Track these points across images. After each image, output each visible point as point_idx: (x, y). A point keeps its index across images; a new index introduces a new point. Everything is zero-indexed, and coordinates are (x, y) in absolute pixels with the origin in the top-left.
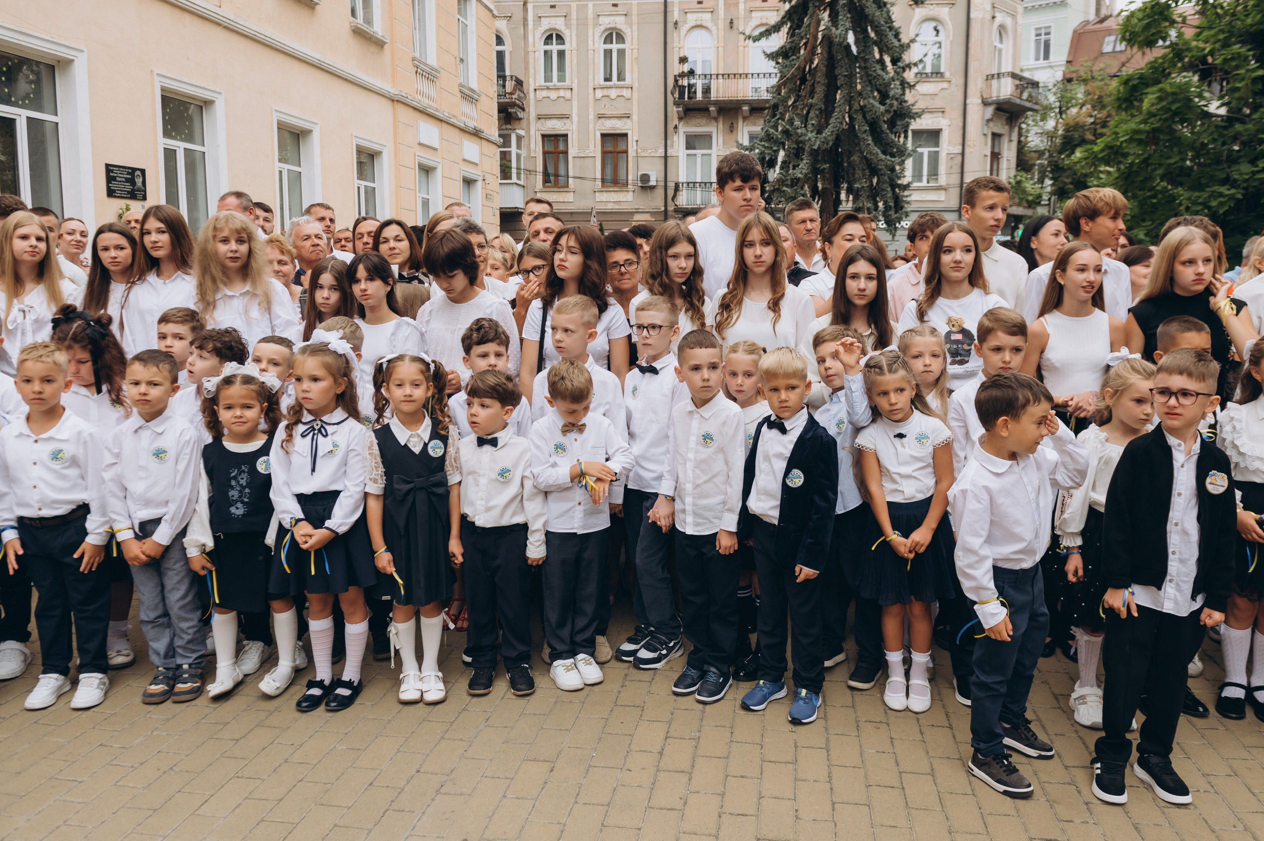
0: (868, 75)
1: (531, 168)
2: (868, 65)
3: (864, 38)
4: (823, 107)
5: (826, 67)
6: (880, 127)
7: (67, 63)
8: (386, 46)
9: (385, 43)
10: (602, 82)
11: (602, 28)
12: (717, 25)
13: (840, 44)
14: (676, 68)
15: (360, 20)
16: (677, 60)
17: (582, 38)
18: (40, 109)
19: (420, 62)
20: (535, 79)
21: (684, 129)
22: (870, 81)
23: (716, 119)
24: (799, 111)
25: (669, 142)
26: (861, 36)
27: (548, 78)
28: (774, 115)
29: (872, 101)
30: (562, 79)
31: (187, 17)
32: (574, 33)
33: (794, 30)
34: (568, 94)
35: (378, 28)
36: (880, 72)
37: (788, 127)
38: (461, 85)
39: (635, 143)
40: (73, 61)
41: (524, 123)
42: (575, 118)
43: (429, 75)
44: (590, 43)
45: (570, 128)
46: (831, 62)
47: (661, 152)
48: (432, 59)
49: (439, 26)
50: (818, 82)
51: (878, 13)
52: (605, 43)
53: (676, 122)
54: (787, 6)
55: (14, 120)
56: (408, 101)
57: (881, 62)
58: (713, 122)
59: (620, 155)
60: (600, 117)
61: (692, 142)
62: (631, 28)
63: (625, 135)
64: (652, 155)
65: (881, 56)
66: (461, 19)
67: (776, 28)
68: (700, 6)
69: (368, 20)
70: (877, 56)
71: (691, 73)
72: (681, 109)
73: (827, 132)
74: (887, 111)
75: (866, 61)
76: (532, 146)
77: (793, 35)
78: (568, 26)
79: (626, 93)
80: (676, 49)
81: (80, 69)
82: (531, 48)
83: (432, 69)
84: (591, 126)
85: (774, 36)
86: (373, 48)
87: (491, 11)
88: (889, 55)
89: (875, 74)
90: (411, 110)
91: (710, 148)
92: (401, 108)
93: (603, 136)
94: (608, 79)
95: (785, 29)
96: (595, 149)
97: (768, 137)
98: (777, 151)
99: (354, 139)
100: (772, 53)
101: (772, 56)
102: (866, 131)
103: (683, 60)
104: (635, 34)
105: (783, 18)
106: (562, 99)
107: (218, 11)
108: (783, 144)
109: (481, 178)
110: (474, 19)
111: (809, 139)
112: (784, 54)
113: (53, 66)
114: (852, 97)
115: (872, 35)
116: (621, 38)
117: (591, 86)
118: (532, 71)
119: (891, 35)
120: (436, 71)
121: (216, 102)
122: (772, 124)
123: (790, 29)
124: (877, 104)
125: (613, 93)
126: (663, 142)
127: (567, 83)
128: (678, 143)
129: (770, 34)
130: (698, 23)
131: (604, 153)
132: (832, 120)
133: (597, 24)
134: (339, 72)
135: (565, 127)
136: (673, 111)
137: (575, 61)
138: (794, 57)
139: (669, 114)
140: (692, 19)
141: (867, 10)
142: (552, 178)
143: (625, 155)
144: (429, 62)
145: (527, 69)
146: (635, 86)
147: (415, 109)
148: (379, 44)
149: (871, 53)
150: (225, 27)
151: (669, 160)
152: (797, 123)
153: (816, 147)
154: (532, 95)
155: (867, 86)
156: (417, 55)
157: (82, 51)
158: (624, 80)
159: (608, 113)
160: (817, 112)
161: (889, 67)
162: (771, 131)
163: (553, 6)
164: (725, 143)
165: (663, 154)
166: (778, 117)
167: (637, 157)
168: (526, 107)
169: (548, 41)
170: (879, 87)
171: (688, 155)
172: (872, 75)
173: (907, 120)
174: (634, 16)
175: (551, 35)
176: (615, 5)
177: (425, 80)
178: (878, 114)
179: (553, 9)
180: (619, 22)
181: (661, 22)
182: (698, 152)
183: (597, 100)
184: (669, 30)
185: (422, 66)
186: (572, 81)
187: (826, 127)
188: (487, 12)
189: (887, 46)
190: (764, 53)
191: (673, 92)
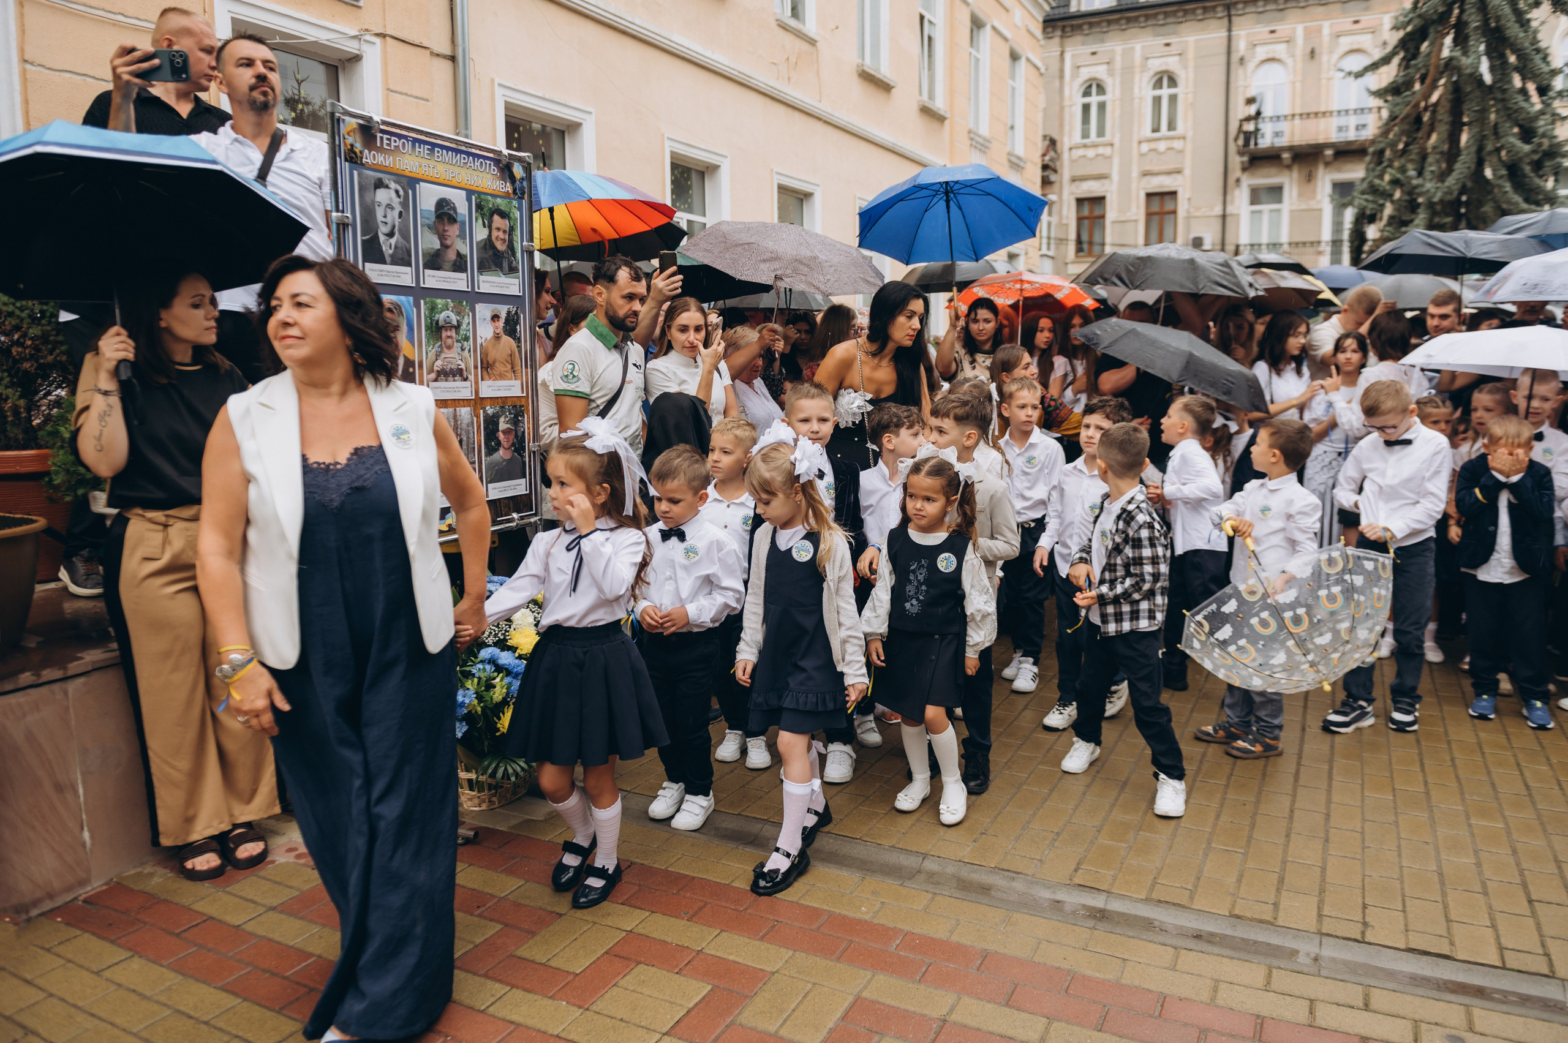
0: (1507, 109)
1: (1063, 237)
2: (1506, 96)
3: (1502, 63)
4: (1445, 149)
5: (1451, 102)
6: (1522, 170)
7: (713, 168)
8: (946, 121)
9: (945, 118)
10: (1147, 132)
11: (1151, 73)
12: (1293, 55)
13: (1471, 75)
14: (1241, 111)
15: (925, 97)
16: (1241, 101)
17: (1127, 85)
19: (976, 134)
20: (1071, 136)
21: (1248, 181)
22: (1509, 116)
23: (1289, 167)
24: (1413, 157)
25: (1229, 198)
26: (1498, 63)
27: (1085, 135)
28: (1380, 163)
29: (1512, 140)
30: (1101, 132)
31: (797, 114)
32: (1118, 81)
33: (1409, 61)
34: (1107, 151)
35: (940, 104)
36: (1523, 104)
37: (1399, 176)
38: (1009, 154)
39: (1186, 202)
40: (719, 167)
41: (1056, 187)
42: (1115, 177)
43: (981, 145)
44: (1136, 90)
45: (1110, 190)
46: (1457, 98)
47: (1218, 210)
48: (984, 130)
49: (992, 93)
50: (1441, 121)
51: (1522, 35)
52: (1154, 88)
53: (1238, 173)
54: (1400, 34)
57: (1523, 91)
58: (1286, 172)
59: (1167, 216)
60: (1146, 174)
61: (1256, 196)
62: (1186, 68)
64: (1208, 214)
65: (1524, 84)
66: (1012, 83)
67: (1386, 60)
68: (1273, 35)
69: (931, 96)
70: (1517, 81)
71: (1259, 115)
72: (1245, 159)
73: (1451, 181)
74: (1534, 152)
75: (1504, 91)
76: (1065, 212)
77: (1407, 67)
78: (1111, 73)
79: (1177, 144)
80: (1241, 89)
81: (725, 175)
82: (1067, 103)
83: (985, 138)
84: (1134, 185)
85: (1384, 69)
86: (935, 125)
87: (1038, 69)
88: (1534, 82)
89: (1516, 107)
91: (1280, 201)
93: (1149, 195)
94: (1156, 130)
95: (1396, 61)
96: (1138, 211)
97: (1373, 190)
98: (1382, 206)
100: (1378, 91)
101: (1379, 94)
102: (1501, 177)
103: (1250, 101)
104: (1191, 75)
105: (1396, 47)
106: (1101, 157)
107: (820, 106)
108: (1391, 195)
109: (1022, 252)
111: (1428, 191)
112: (1395, 90)
113: (702, 172)
114: (1484, 137)
115: (1512, 59)
116: (1173, 82)
117: (1136, 138)
118: (1067, 128)
119: (1537, 59)
120: (989, 142)
121: (815, 195)
122: (1377, 173)
123: (1403, 59)
124: (1519, 144)
125: (1162, 146)
126: (1221, 198)
127: (1108, 138)
128: (1240, 199)
129: (1378, 68)
130: (1270, 56)
131: (1149, 215)
132: (1458, 166)
133: (1142, 72)
134: (908, 154)
135: (1103, 189)
136: (1236, 161)
137: (1118, 113)
138: (1408, 93)
139: (1230, 166)
140: (1262, 53)
141: (1508, 32)
142: (1085, 246)
143: (1172, 216)
144: (981, 132)
145: (1061, 126)
146: (1190, 134)
148: (940, 119)
149: (1510, 82)
150: (825, 122)
151: (1229, 220)
152: (1413, 173)
153: (1436, 199)
154: (1066, 156)
155: (1505, 121)
156: (971, 126)
157: (726, 157)
158: (1175, 129)
159: (1155, 168)
160: (1438, 157)
161: (1535, 98)
162: (1377, 181)
163: (1094, 53)
164: (1300, 195)
165: (1220, 213)
166: (1385, 164)
167: (1188, 218)
168: (1058, 168)
169: (1087, 93)
170: (1521, 122)
171: (1253, 212)
172: (1510, 109)
173: (1559, 160)
174: (1191, 55)
175: (1090, 86)
176: (1167, 45)
177: (978, 152)
178: (1520, 155)
179: (1094, 57)
180: (1172, 63)
181: (1223, 59)
182: (1265, 208)
183: (1142, 155)
184: (1233, 67)
185: (977, 138)
186: (1113, 136)
187: (1450, 174)
188: (1035, 71)
189: (1533, 72)
190: (1369, 90)
191: (1236, 139)
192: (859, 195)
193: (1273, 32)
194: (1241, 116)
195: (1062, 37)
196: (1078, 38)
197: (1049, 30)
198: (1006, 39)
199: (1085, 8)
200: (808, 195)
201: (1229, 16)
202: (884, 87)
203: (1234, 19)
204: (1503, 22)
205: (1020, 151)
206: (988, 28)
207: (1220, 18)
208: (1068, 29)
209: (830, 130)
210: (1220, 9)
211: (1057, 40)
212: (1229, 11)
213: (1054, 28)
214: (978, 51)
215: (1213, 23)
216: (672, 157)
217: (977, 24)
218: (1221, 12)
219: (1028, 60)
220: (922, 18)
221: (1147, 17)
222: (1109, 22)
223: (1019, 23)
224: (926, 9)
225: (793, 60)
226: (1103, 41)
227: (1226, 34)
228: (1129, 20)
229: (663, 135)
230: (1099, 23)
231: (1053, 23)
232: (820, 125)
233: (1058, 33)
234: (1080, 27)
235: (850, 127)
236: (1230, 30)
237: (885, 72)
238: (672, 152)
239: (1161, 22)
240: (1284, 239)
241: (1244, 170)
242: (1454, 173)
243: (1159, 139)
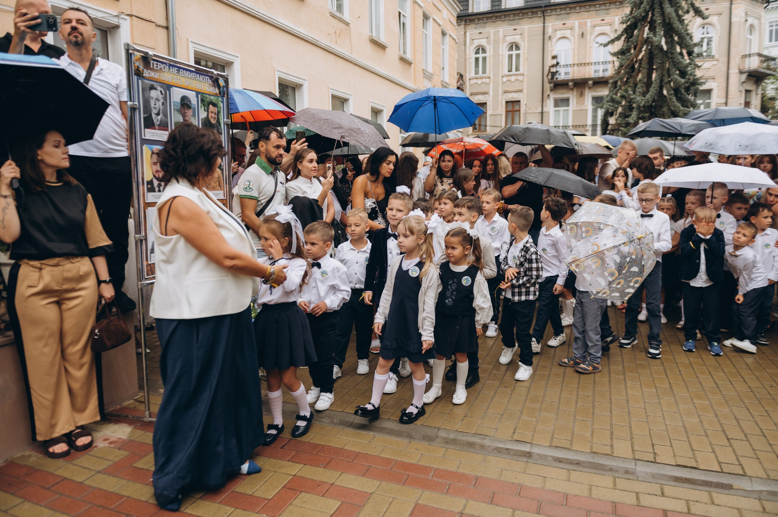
0: (674, 62)
2: (673, 56)
4: (645, 81)
5: (648, 58)
6: (681, 91)
7: (300, 86)
8: (412, 65)
9: (411, 63)
10: (506, 72)
11: (508, 43)
12: (574, 36)
13: (657, 46)
14: (550, 62)
15: (402, 53)
16: (550, 57)
17: (496, 49)
19: (426, 71)
20: (470, 73)
21: (553, 96)
22: (675, 65)
23: (572, 89)
24: (631, 84)
25: (544, 104)
26: (670, 40)
27: (477, 72)
28: (615, 87)
29: (676, 77)
30: (484, 72)
31: (340, 60)
32: (492, 47)
33: (629, 39)
34: (487, 81)
35: (409, 56)
36: (681, 60)
37: (624, 94)
38: (442, 81)
39: (524, 106)
40: (303, 85)
42: (491, 93)
43: (428, 76)
44: (501, 51)
45: (489, 99)
47: (539, 110)
48: (430, 69)
49: (433, 51)
50: (643, 68)
51: (681, 27)
52: (509, 50)
53: (549, 92)
54: (625, 26)
57: (681, 54)
58: (571, 91)
59: (515, 113)
60: (505, 92)
61: (557, 103)
62: (524, 41)
63: (519, 101)
64: (535, 112)
65: (681, 50)
66: (443, 46)
67: (618, 38)
68: (564, 26)
69: (405, 52)
70: (678, 49)
71: (558, 64)
72: (552, 85)
73: (648, 96)
74: (686, 82)
75: (672, 54)
77: (628, 42)
78: (488, 43)
79: (520, 78)
80: (550, 52)
81: (305, 89)
82: (468, 57)
83: (430, 74)
84: (500, 97)
85: (616, 43)
86: (407, 66)
87: (455, 40)
88: (686, 49)
89: (678, 61)
91: (568, 105)
93: (507, 102)
94: (510, 71)
95: (623, 38)
96: (502, 110)
97: (613, 100)
98: (617, 108)
101: (614, 54)
102: (671, 94)
103: (554, 57)
104: (526, 44)
105: (622, 32)
106: (484, 84)
107: (352, 56)
108: (621, 103)
111: (638, 101)
112: (622, 53)
113: (295, 88)
114: (663, 75)
115: (676, 38)
116: (518, 48)
117: (501, 75)
118: (468, 69)
119: (688, 38)
120: (432, 75)
122: (614, 92)
123: (626, 38)
124: (679, 78)
125: (513, 79)
126: (541, 104)
127: (487, 74)
128: (550, 105)
129: (614, 42)
130: (563, 36)
131: (507, 112)
132: (651, 89)
133: (503, 43)
134: (394, 80)
135: (486, 99)
136: (548, 86)
137: (492, 62)
138: (628, 54)
139: (545, 89)
140: (559, 34)
141: (674, 25)
142: (477, 127)
143: (518, 112)
144: (428, 70)
145: (465, 68)
146: (526, 73)
148: (409, 63)
149: (675, 49)
150: (354, 64)
151: (544, 114)
152: (631, 92)
153: (642, 105)
154: (467, 83)
155: (673, 68)
156: (424, 67)
157: (307, 80)
158: (519, 70)
159: (510, 89)
160: (642, 85)
161: (686, 57)
162: (614, 96)
163: (480, 33)
164: (577, 103)
165: (541, 111)
166: (618, 88)
167: (525, 113)
168: (464, 89)
169: (477, 53)
170: (680, 68)
171: (555, 111)
173: (697, 86)
174: (526, 34)
175: (479, 49)
176: (515, 30)
177: (427, 81)
178: (680, 84)
179: (480, 35)
180: (517, 39)
181: (541, 37)
182: (561, 109)
183: (503, 83)
184: (546, 41)
185: (427, 73)
186: (490, 73)
187: (647, 93)
188: (453, 41)
189: (685, 45)
190: (610, 53)
191: (547, 76)
192: (371, 100)
193: (564, 24)
194: (550, 65)
195: (465, 25)
196: (473, 26)
197: (459, 21)
198: (439, 25)
199: (475, 11)
200: (346, 100)
201: (544, 16)
202: (383, 47)
203: (546, 17)
204: (672, 20)
205: (447, 80)
206: (431, 19)
207: (540, 17)
208: (468, 21)
209: (357, 68)
210: (539, 13)
211: (463, 26)
212: (544, 14)
213: (461, 20)
214: (426, 31)
215: (536, 20)
216: (279, 80)
217: (426, 17)
218: (540, 14)
219: (450, 35)
220: (400, 13)
221: (505, 16)
222: (488, 18)
223: (446, 18)
224: (401, 9)
225: (338, 32)
226: (485, 27)
227: (542, 25)
228: (497, 17)
229: (274, 69)
230: (482, 19)
231: (461, 18)
232: (352, 65)
233: (463, 23)
234: (474, 20)
235: (366, 67)
236: (544, 23)
237: (382, 39)
238: (279, 77)
239: (512, 19)
240: (570, 124)
241: (551, 90)
242: (650, 93)
243: (511, 75)
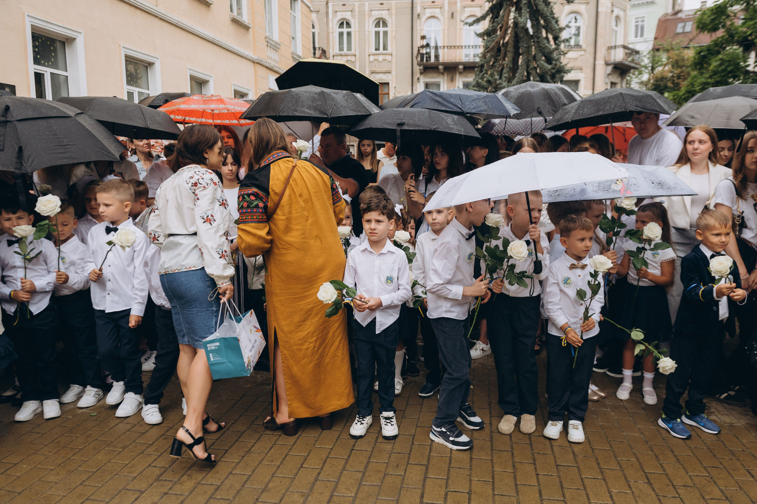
0: (540, 47)
2: (540, 40)
3: (537, 24)
4: (512, 66)
5: (514, 41)
6: (546, 78)
7: (71, 40)
8: (250, 30)
9: (249, 28)
10: (374, 51)
11: (374, 18)
12: (443, 15)
13: (523, 29)
14: (419, 43)
15: (235, 14)
16: (419, 38)
17: (362, 24)
18: (57, 68)
19: (269, 39)
20: (333, 49)
21: (424, 80)
22: (541, 50)
23: (443, 74)
24: (496, 69)
25: (414, 88)
26: (535, 23)
27: (341, 49)
28: (481, 71)
29: (542, 62)
30: (349, 49)
31: (139, 12)
32: (357, 21)
33: (494, 19)
34: (353, 58)
35: (245, 19)
36: (547, 45)
37: (490, 78)
39: (393, 88)
40: (75, 39)
43: (274, 46)
44: (367, 27)
46: (516, 38)
47: (409, 94)
48: (276, 38)
49: (280, 17)
50: (509, 51)
51: (546, 9)
52: (376, 27)
53: (418, 75)
54: (491, 4)
55: (43, 74)
56: (263, 63)
57: (547, 38)
58: (441, 76)
59: (384, 96)
60: (372, 72)
62: (391, 18)
63: (388, 84)
65: (547, 35)
66: (292, 13)
67: (483, 18)
68: (433, 4)
69: (240, 14)
70: (544, 33)
71: (428, 45)
72: (421, 68)
73: (514, 82)
74: (552, 69)
75: (538, 38)
77: (493, 22)
78: (353, 16)
79: (388, 58)
80: (419, 31)
81: (80, 43)
82: (331, 31)
83: (276, 43)
85: (482, 22)
86: (243, 31)
87: (309, 8)
88: (552, 34)
89: (544, 46)
90: (265, 69)
92: (258, 67)
94: (376, 50)
95: (488, 19)
97: (478, 84)
99: (233, 86)
100: (480, 34)
101: (481, 35)
103: (423, 37)
104: (394, 21)
105: (488, 11)
106: (349, 62)
107: (156, 8)
108: (487, 89)
110: (300, 13)
111: (504, 86)
112: (488, 33)
113: (64, 42)
114: (529, 61)
115: (542, 22)
116: (385, 24)
117: (367, 53)
118: (331, 44)
119: (553, 22)
120: (279, 44)
121: (156, 64)
122: (480, 76)
123: (492, 18)
124: (546, 64)
125: (381, 58)
126: (411, 88)
127: (353, 52)
129: (479, 22)
130: (432, 15)
132: (517, 75)
133: (369, 18)
136: (417, 69)
137: (357, 38)
138: (494, 36)
139: (414, 71)
140: (429, 12)
141: (539, 7)
143: (387, 96)
144: (274, 39)
145: (328, 43)
146: (394, 53)
147: (267, 68)
148: (247, 28)
149: (541, 33)
150: (161, 19)
152: (497, 77)
155: (539, 53)
156: (268, 34)
157: (80, 33)
158: (387, 50)
159: (378, 70)
160: (508, 69)
161: (552, 42)
162: (480, 81)
163: (344, 5)
164: (448, 86)
166: (484, 72)
169: (341, 27)
170: (546, 54)
172: (541, 47)
173: (563, 74)
174: (393, 10)
175: (343, 22)
176: (382, 4)
177: (272, 50)
178: (546, 70)
179: (344, 7)
180: (384, 14)
181: (409, 15)
183: (370, 62)
184: (414, 19)
185: (270, 41)
186: (356, 51)
187: (514, 79)
188: (307, 8)
189: (551, 29)
190: (476, 33)
191: (417, 57)
192: (188, 67)
193: (433, 2)
194: (419, 45)
200: (151, 64)
202: (206, 4)
209: (164, 24)
216: (32, 29)
227: (411, 1)
229: (24, 13)
232: (156, 20)
235: (180, 24)
238: (32, 25)
241: (421, 73)
242: (516, 79)
243: (379, 54)
